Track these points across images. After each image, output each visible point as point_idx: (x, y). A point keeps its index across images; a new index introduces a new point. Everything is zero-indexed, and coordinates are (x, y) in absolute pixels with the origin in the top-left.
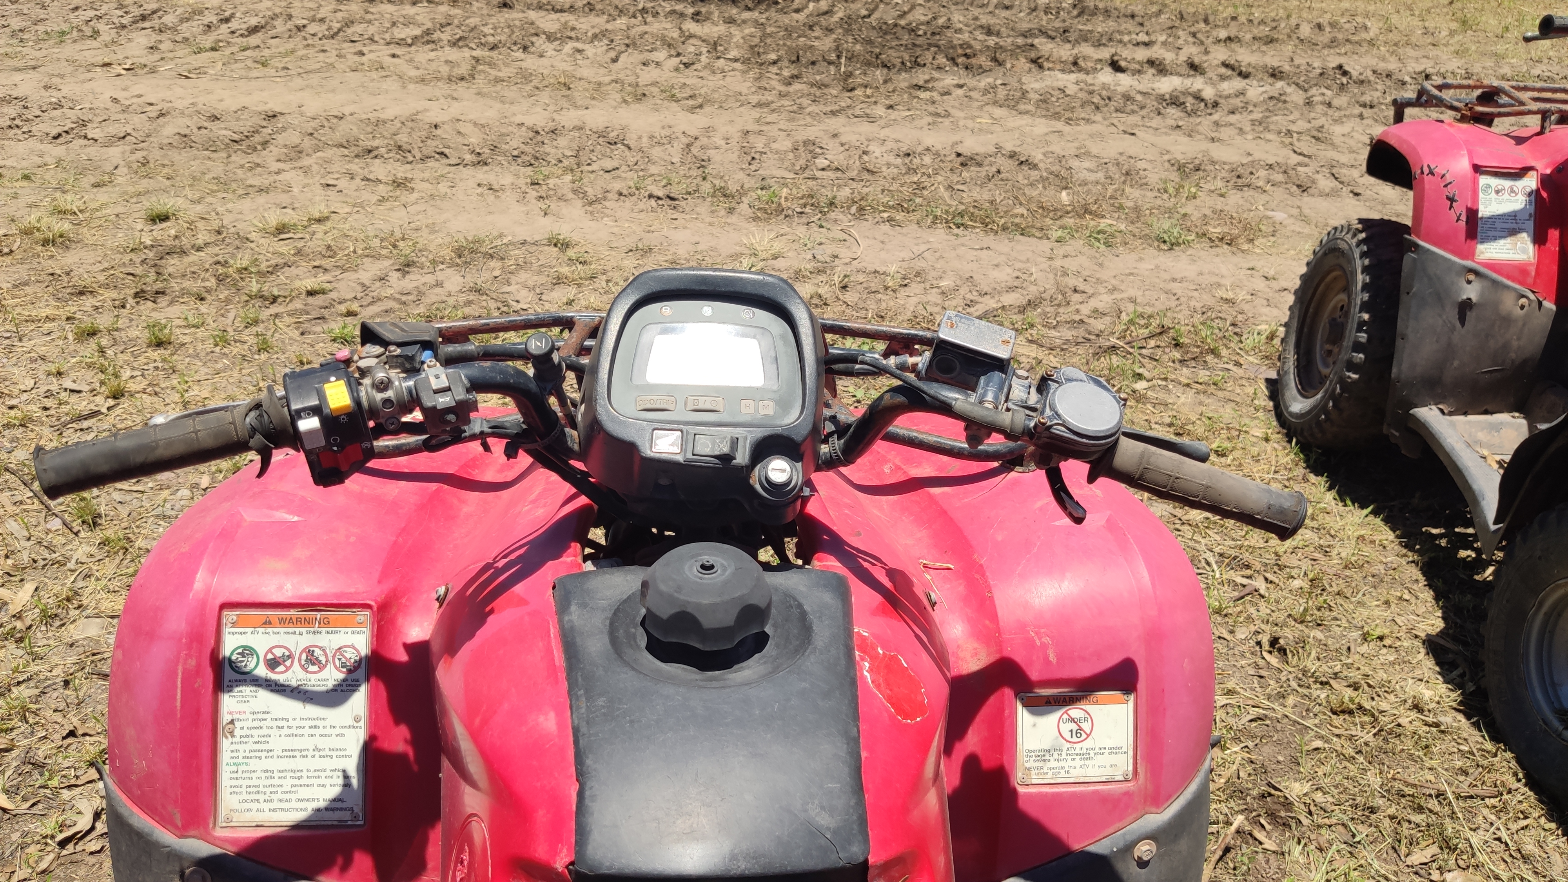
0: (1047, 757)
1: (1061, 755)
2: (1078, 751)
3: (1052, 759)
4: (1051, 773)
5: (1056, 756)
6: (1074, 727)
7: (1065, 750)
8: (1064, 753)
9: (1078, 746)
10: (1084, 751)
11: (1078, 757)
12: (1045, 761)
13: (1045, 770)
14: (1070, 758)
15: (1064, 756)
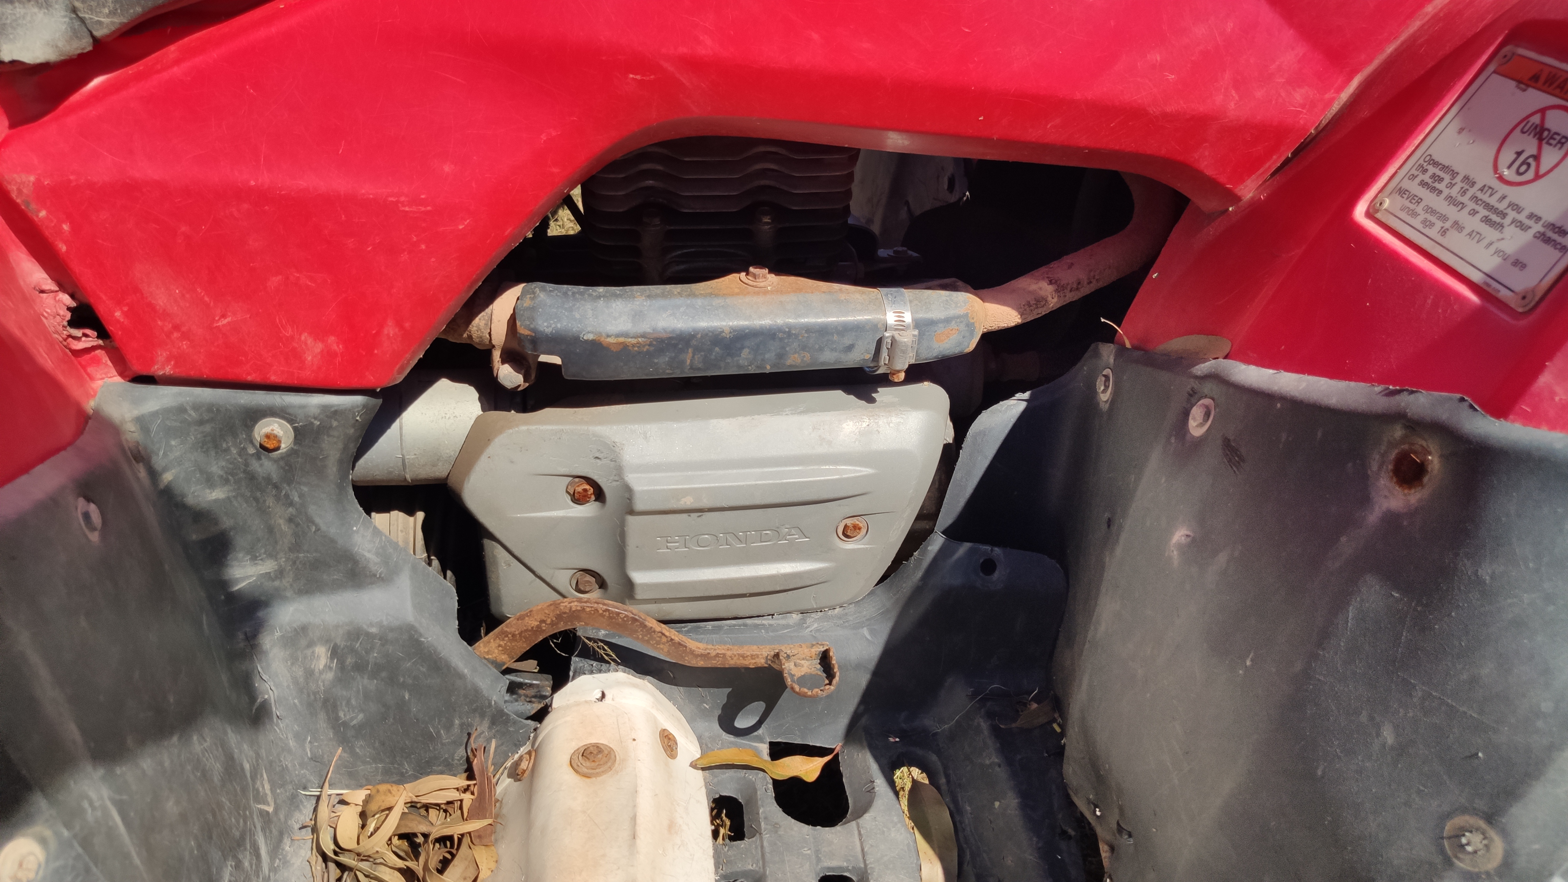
0: (1441, 186)
1: (1464, 192)
2: (1493, 201)
3: (1446, 192)
4: (1423, 216)
5: (1454, 192)
6: (1532, 150)
7: (1478, 186)
8: (1471, 192)
9: (1503, 189)
10: (1502, 206)
11: (1484, 212)
12: (1433, 189)
13: (1419, 209)
14: (1471, 205)
15: (1465, 199)
